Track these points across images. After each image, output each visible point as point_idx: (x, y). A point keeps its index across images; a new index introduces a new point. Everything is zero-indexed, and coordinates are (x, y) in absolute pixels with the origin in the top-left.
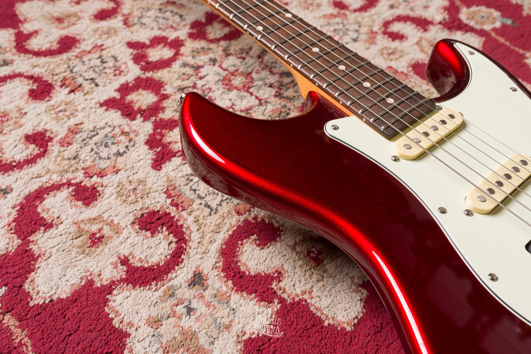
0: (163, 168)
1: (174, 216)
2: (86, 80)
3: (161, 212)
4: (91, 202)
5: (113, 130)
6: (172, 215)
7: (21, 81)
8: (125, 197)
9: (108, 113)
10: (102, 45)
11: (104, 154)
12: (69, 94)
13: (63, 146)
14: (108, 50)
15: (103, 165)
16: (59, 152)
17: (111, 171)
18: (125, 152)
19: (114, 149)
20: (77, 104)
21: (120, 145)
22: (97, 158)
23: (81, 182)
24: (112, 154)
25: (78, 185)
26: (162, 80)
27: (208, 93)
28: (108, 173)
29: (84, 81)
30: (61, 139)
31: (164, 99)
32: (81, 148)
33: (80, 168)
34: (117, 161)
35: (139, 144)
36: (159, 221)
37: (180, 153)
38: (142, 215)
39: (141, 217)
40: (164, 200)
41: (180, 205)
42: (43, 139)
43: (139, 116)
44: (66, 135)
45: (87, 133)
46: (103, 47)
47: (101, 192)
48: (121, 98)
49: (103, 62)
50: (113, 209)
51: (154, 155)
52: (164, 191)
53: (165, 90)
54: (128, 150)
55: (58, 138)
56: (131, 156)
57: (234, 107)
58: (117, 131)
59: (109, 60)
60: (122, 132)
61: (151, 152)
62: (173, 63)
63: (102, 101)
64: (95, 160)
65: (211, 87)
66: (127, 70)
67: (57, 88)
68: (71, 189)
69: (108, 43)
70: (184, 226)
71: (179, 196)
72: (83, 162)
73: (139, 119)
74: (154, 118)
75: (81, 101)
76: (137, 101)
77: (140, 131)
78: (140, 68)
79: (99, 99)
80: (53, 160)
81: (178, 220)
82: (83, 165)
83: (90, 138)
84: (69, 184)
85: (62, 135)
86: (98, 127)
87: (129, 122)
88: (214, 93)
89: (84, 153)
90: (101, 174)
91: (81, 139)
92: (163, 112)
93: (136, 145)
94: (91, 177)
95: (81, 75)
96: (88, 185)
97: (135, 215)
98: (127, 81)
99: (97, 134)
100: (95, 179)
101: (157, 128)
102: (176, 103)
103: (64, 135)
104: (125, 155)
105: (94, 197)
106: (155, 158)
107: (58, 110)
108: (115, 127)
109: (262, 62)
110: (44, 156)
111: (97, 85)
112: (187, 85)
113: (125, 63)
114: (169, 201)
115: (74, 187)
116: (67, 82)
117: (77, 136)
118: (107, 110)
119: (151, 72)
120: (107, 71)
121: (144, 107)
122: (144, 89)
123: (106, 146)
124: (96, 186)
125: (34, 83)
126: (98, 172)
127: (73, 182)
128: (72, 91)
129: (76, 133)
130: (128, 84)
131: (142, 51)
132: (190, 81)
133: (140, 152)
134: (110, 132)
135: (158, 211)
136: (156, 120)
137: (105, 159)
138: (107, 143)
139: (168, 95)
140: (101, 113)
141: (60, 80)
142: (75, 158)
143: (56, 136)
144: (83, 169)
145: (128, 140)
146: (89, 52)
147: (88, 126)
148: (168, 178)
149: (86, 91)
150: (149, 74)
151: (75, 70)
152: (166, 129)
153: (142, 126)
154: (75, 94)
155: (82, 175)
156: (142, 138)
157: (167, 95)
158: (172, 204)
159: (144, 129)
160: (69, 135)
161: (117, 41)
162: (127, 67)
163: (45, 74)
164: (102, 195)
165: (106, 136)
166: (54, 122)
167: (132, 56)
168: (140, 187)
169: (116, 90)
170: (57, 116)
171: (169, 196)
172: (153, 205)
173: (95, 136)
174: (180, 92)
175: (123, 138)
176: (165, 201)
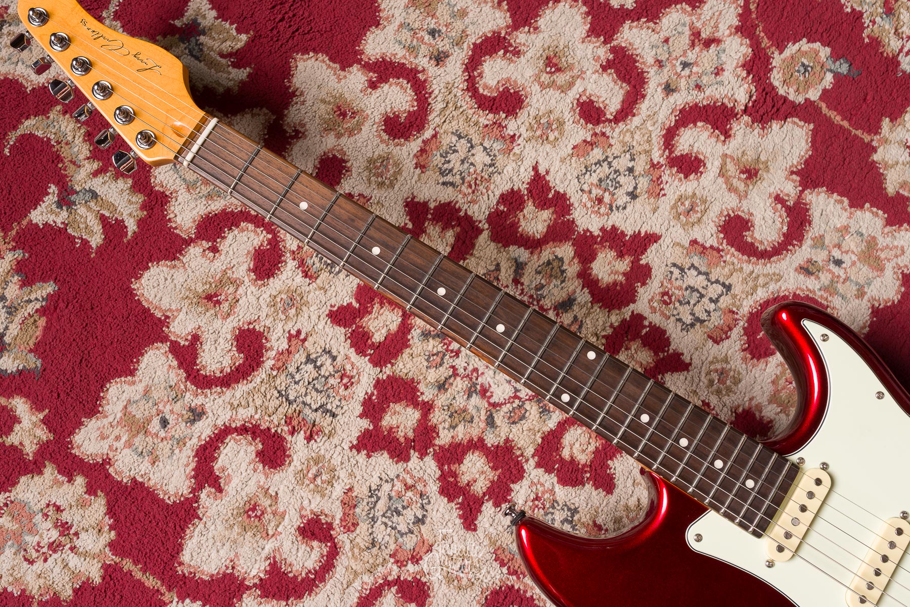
0: (478, 525)
1: (519, 588)
2: (316, 410)
3: (503, 588)
4: (425, 601)
5: (393, 486)
6: (516, 587)
7: (236, 441)
8: (456, 581)
9: (373, 460)
10: (299, 332)
11: (403, 528)
12: (308, 443)
13: (349, 531)
14: (310, 339)
15: (409, 542)
16: (351, 542)
17: (424, 549)
18: (424, 516)
19: (409, 515)
20: (327, 457)
21: (413, 507)
22: (398, 535)
23: (399, 577)
24: (411, 524)
25: (397, 581)
26: (410, 375)
27: (477, 379)
28: (422, 554)
29: (314, 413)
30: (341, 520)
31: (429, 410)
32: (372, 527)
33: (387, 557)
34: (422, 532)
35: (434, 498)
36: (507, 600)
37: (487, 497)
38: (486, 598)
39: (486, 602)
40: (500, 572)
41: (519, 570)
42: (321, 529)
43: (412, 451)
44: (344, 514)
45: (365, 501)
46: (302, 337)
47: (428, 584)
48: (375, 427)
49: (318, 368)
50: (453, 601)
51: (459, 508)
52: (493, 558)
53: (422, 394)
54: (427, 511)
55: (337, 521)
56: (434, 519)
57: (518, 394)
58: (399, 486)
59: (323, 359)
60: (405, 485)
61: (453, 504)
62: (409, 337)
63: (355, 442)
64: (396, 540)
65: (476, 366)
66: (355, 371)
67: (289, 438)
68: (394, 589)
69: (303, 324)
70: (534, 597)
71: (512, 559)
72: (386, 547)
73: (414, 455)
74: (431, 450)
75: (332, 452)
76: (398, 427)
77: (426, 477)
78: (370, 361)
79: (350, 438)
80: (350, 554)
81: (525, 592)
82: (388, 551)
83: (374, 508)
84: (388, 584)
85: (339, 515)
86: (374, 487)
87: (405, 465)
88: (484, 377)
89: (381, 533)
90: (416, 559)
91: (364, 513)
92: (438, 434)
93: (432, 502)
94: (406, 566)
95: (304, 403)
96: (410, 579)
97: (478, 602)
98: (367, 393)
99: (379, 498)
100: (411, 568)
101: (443, 465)
102: (446, 413)
103: (342, 514)
104: (428, 520)
105: (424, 592)
106: (463, 514)
107: (310, 475)
108: (392, 480)
109: (522, 290)
110: (338, 554)
111: (334, 415)
112: (446, 375)
113: (347, 357)
114: (505, 570)
115: (396, 587)
116: (295, 423)
117: (358, 510)
118: (369, 456)
119: (389, 365)
120: (332, 381)
121: (411, 435)
122: (395, 402)
123: (399, 513)
124: (418, 577)
125: (254, 439)
126: (410, 557)
127: (390, 578)
128: (309, 438)
129: (355, 506)
130: (370, 398)
131: (357, 327)
132: (446, 365)
133: (440, 510)
134: (391, 490)
135: (501, 587)
136: (434, 450)
137: (406, 534)
138: (396, 508)
139: (430, 402)
140: (365, 463)
141: (283, 422)
142: (373, 544)
143: (333, 517)
144: (391, 556)
145: (418, 496)
146: (289, 352)
147: (361, 491)
148: (490, 539)
149: (327, 432)
150: (388, 370)
151: (291, 398)
152: (454, 463)
153: (423, 467)
154: (316, 441)
155: (395, 567)
156: (433, 488)
157: (428, 402)
158: (509, 573)
159: (429, 471)
160: (347, 511)
161: (314, 318)
162: (353, 364)
163: (257, 417)
164: (431, 587)
165: (390, 498)
166: (318, 498)
167: (349, 341)
168: (466, 562)
169: (361, 416)
170: (317, 486)
171: (502, 564)
172: (491, 582)
173: (377, 502)
174: (442, 391)
175: (410, 494)
176: (502, 573)
